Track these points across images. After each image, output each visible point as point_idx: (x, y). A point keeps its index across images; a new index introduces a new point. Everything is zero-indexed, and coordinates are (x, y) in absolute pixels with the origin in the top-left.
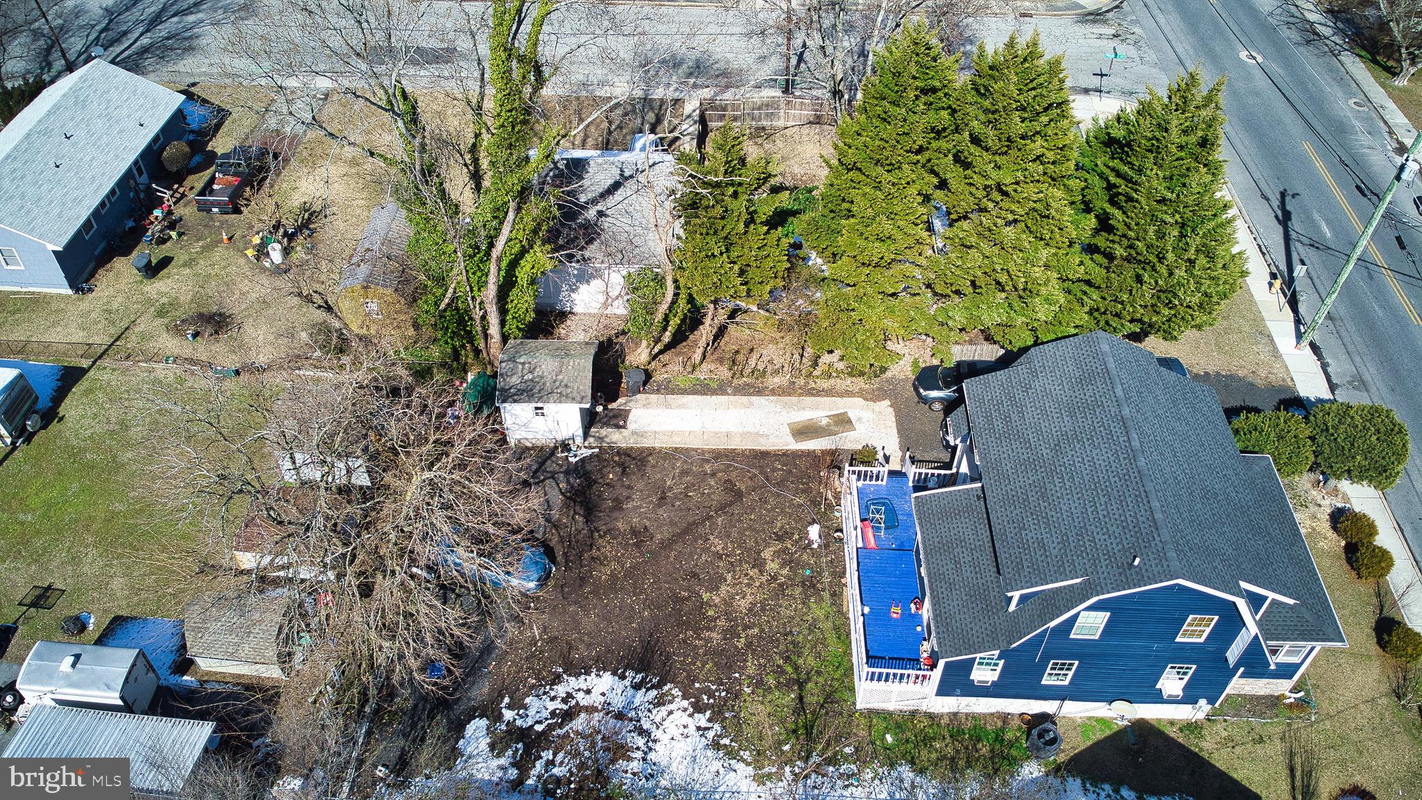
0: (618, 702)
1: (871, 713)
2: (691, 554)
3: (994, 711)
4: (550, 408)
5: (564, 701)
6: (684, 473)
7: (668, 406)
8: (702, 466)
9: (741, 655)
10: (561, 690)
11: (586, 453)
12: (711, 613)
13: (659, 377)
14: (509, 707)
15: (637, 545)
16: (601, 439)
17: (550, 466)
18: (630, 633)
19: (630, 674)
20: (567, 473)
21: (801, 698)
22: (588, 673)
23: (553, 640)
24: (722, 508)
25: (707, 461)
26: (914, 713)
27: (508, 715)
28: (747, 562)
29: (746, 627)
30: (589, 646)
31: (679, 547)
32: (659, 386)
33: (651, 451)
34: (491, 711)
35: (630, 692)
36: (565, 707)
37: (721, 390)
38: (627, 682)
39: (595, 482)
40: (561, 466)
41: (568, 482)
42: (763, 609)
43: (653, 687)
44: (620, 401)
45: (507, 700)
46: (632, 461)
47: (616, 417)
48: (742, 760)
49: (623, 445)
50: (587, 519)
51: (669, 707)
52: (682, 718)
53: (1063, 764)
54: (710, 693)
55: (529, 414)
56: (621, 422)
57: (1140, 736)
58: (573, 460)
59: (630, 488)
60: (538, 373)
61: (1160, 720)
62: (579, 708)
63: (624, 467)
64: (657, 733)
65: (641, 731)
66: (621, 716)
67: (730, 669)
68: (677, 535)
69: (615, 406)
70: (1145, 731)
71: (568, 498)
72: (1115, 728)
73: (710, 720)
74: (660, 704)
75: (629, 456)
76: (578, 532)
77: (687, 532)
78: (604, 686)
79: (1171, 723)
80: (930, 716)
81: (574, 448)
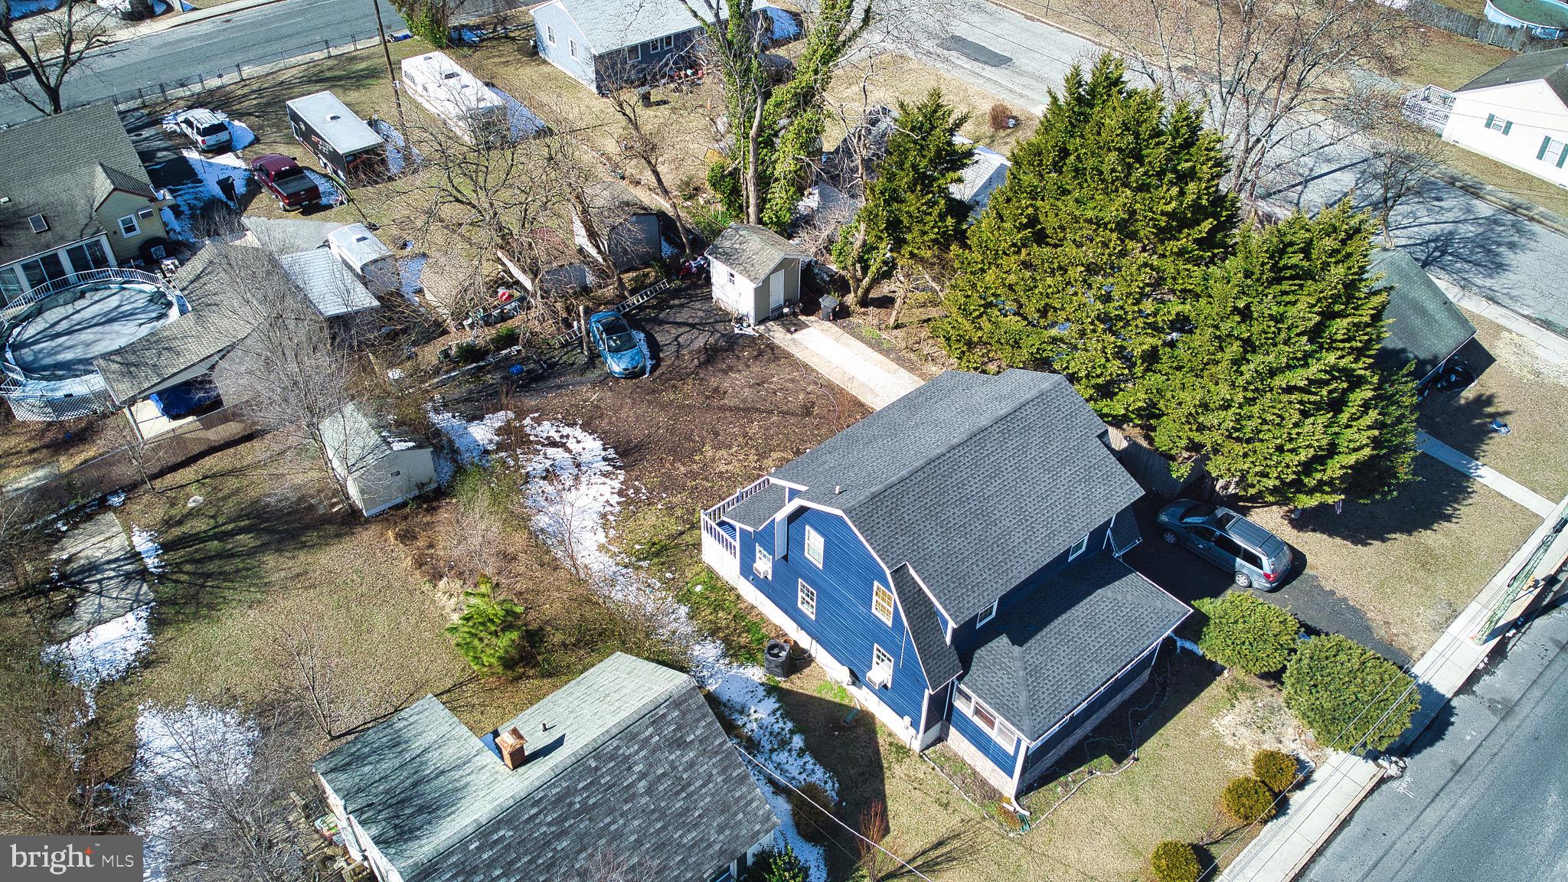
0: (585, 458)
1: (710, 570)
2: (731, 423)
3: (777, 624)
4: (738, 277)
5: (562, 437)
6: (793, 381)
7: (837, 340)
8: (809, 384)
9: (683, 488)
10: (567, 430)
11: (749, 331)
12: (697, 458)
13: (855, 320)
14: (532, 419)
15: (707, 397)
16: (769, 330)
17: (720, 327)
18: (638, 433)
19: (611, 451)
20: (723, 335)
21: (682, 533)
22: (590, 434)
23: (597, 407)
24: (785, 413)
25: (816, 383)
26: (732, 589)
27: (527, 421)
28: (757, 450)
29: (706, 479)
30: (609, 423)
31: (728, 414)
32: (848, 325)
33: (788, 356)
34: (521, 415)
35: (600, 458)
36: (558, 439)
37: (886, 353)
38: (603, 453)
39: (733, 351)
40: (726, 329)
41: (717, 341)
42: (729, 478)
43: (614, 467)
44: (812, 318)
45: (536, 415)
46: (771, 352)
47: (795, 325)
48: (607, 533)
49: (777, 342)
50: (699, 366)
51: (607, 480)
52: (606, 490)
53: (781, 689)
54: (637, 491)
55: (727, 277)
56: (793, 329)
57: (856, 721)
58: (737, 331)
59: (748, 366)
60: (744, 246)
61: (884, 725)
62: (563, 445)
63: (761, 353)
64: (583, 487)
65: (577, 478)
66: (578, 466)
67: (666, 490)
68: (738, 409)
69: (803, 318)
70: (865, 721)
71: (706, 349)
72: (846, 702)
73: (618, 503)
74: (604, 475)
75: (772, 350)
76: (686, 367)
77: (746, 411)
78: (589, 446)
79: (890, 735)
80: (738, 597)
81: (745, 325)
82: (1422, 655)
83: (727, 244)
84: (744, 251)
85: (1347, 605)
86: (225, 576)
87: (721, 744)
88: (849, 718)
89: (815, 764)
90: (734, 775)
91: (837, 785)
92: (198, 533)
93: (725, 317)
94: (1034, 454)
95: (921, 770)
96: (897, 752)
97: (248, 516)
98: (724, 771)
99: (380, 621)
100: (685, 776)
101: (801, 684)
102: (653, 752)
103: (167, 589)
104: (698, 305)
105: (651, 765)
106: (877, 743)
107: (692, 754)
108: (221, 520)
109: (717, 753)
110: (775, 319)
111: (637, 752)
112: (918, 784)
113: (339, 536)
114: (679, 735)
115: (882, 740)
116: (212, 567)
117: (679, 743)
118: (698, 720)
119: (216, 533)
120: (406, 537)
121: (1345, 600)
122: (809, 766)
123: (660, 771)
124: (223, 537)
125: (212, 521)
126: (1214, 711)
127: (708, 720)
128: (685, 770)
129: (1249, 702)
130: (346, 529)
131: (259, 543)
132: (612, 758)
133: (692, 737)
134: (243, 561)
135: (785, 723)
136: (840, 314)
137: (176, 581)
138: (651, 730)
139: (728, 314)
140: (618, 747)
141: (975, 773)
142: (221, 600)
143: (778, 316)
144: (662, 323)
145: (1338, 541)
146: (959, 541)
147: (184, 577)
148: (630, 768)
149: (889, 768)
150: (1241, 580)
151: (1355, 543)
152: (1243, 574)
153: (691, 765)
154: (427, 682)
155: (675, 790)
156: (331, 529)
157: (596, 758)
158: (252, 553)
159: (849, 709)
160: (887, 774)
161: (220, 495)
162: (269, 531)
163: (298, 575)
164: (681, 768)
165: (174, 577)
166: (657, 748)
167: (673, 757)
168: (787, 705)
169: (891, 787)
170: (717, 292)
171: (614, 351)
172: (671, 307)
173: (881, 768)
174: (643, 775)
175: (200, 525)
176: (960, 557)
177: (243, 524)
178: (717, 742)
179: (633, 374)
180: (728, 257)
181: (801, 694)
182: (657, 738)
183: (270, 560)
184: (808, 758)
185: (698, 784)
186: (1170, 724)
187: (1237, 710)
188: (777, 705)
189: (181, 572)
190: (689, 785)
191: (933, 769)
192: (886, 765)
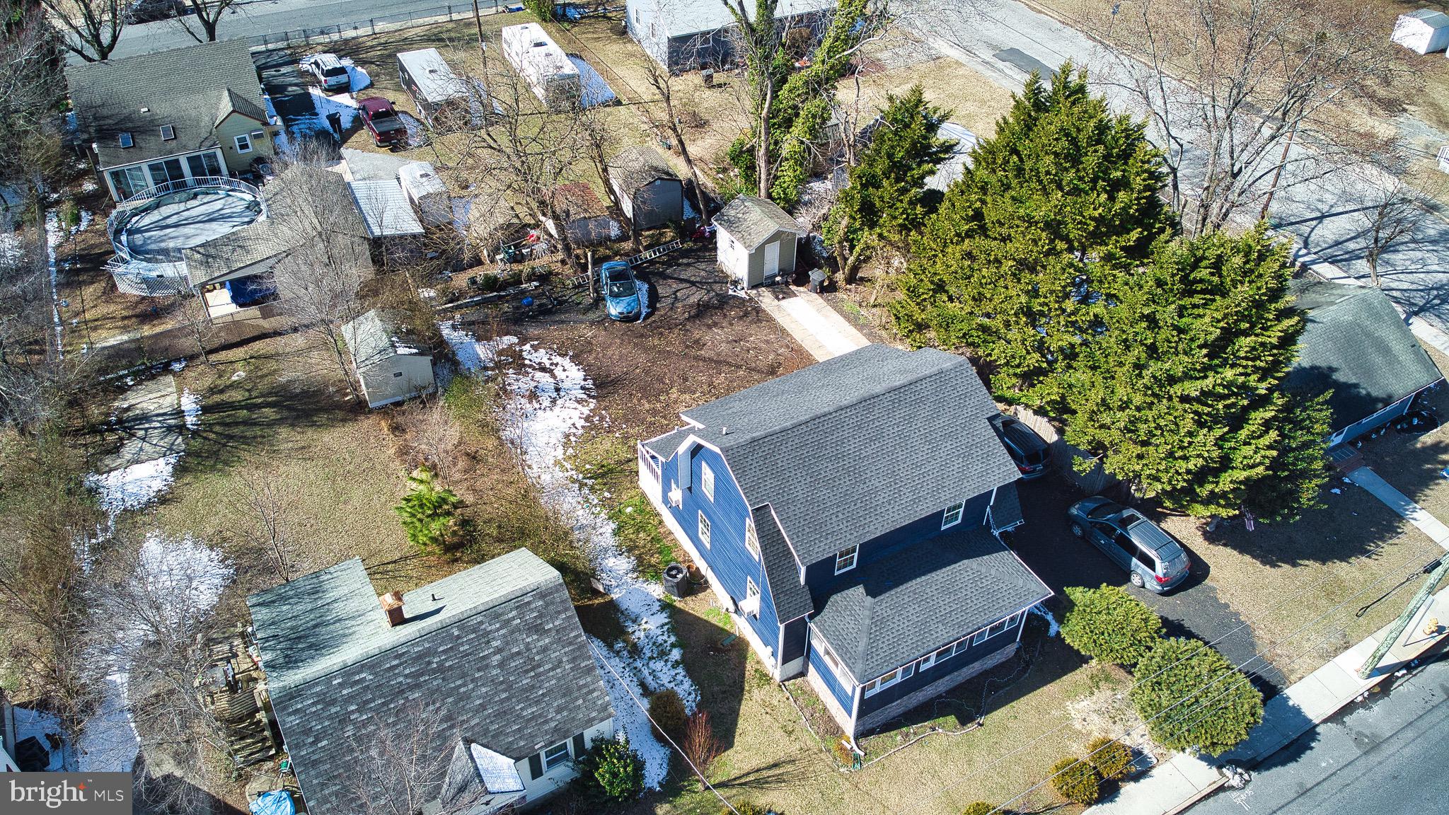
0: (566, 385)
2: (701, 372)
5: (552, 364)
6: (767, 342)
7: (819, 311)
8: (781, 347)
9: (643, 422)
10: (557, 359)
11: (742, 294)
12: (662, 397)
13: (840, 295)
14: (532, 346)
15: (687, 347)
16: (760, 295)
17: (717, 287)
18: (618, 370)
19: (590, 382)
20: (717, 295)
21: (630, 461)
22: (576, 365)
23: (590, 343)
24: (752, 370)
25: (788, 347)
26: (658, 515)
27: (527, 347)
29: (664, 417)
30: (596, 358)
31: (701, 364)
32: (832, 299)
33: (770, 319)
34: (523, 341)
35: (579, 386)
36: (548, 366)
37: (861, 327)
38: (583, 383)
39: (722, 309)
40: (721, 289)
41: (710, 299)
43: (588, 395)
44: (801, 289)
45: (536, 343)
46: (754, 313)
47: (784, 293)
48: (566, 452)
49: (763, 306)
50: (688, 319)
51: (579, 407)
52: (576, 414)
53: (675, 607)
54: (602, 419)
55: (728, 243)
56: (781, 296)
57: (732, 645)
58: (731, 292)
59: (731, 324)
60: (746, 216)
61: (755, 653)
62: (551, 372)
63: (746, 314)
64: (557, 409)
65: (554, 401)
66: (558, 390)
67: (627, 421)
68: (711, 360)
69: (793, 288)
70: (739, 648)
71: (698, 304)
72: (727, 627)
73: (583, 427)
74: (578, 402)
75: (758, 313)
76: (676, 319)
77: (718, 363)
78: (572, 374)
79: (758, 662)
80: (661, 522)
81: (739, 287)
82: (1300, 679)
83: (732, 213)
84: (745, 220)
85: (1238, 619)
86: (244, 440)
87: (576, 637)
88: (727, 642)
89: (685, 677)
90: (582, 665)
91: (699, 698)
92: (234, 402)
93: (724, 279)
94: (919, 425)
95: (777, 698)
96: (760, 679)
97: (276, 394)
98: (574, 660)
99: (357, 496)
100: (537, 658)
101: (694, 606)
102: (512, 632)
103: (196, 444)
104: (703, 266)
105: (507, 643)
106: (745, 667)
107: (547, 641)
108: (254, 394)
109: (570, 644)
110: (767, 286)
111: (498, 630)
112: (769, 709)
113: (344, 420)
114: (539, 622)
115: (750, 666)
116: (236, 431)
117: (537, 629)
118: (559, 613)
119: (247, 404)
120: (397, 429)
121: (1237, 614)
122: (679, 678)
123: (515, 650)
124: (252, 407)
125: (247, 394)
126: (1072, 695)
127: (569, 614)
128: (538, 653)
129: (1109, 693)
130: (351, 416)
131: (279, 417)
132: (474, 631)
133: (551, 625)
134: (262, 430)
135: (669, 637)
136: (827, 289)
137: (205, 438)
138: (514, 613)
139: (727, 276)
140: (481, 623)
141: (825, 709)
142: (236, 459)
143: (770, 283)
144: (665, 277)
145: (1248, 558)
146: (825, 492)
147: (212, 436)
148: (488, 642)
149: (749, 692)
150: (1136, 580)
151: (1264, 563)
152: (1137, 574)
153: (545, 649)
154: (380, 551)
155: (525, 668)
156: (340, 414)
157: (461, 628)
158: (271, 424)
159: (729, 634)
160: (746, 696)
161: (260, 373)
162: (289, 408)
163: (303, 448)
164: (535, 651)
165: (205, 435)
166: (517, 629)
167: (529, 640)
168: (676, 622)
169: (745, 708)
170: (721, 256)
171: (615, 296)
172: (679, 265)
173: (742, 689)
174: (499, 651)
175: (236, 396)
176: (822, 506)
177: (270, 399)
178: (572, 635)
179: (627, 319)
180: (731, 225)
181: (690, 614)
182: (519, 621)
183: (284, 432)
184: (680, 670)
185: (547, 667)
186: (1024, 700)
187: (1094, 698)
188: (667, 620)
189: (211, 431)
190: (539, 666)
191: (788, 699)
192: (747, 688)
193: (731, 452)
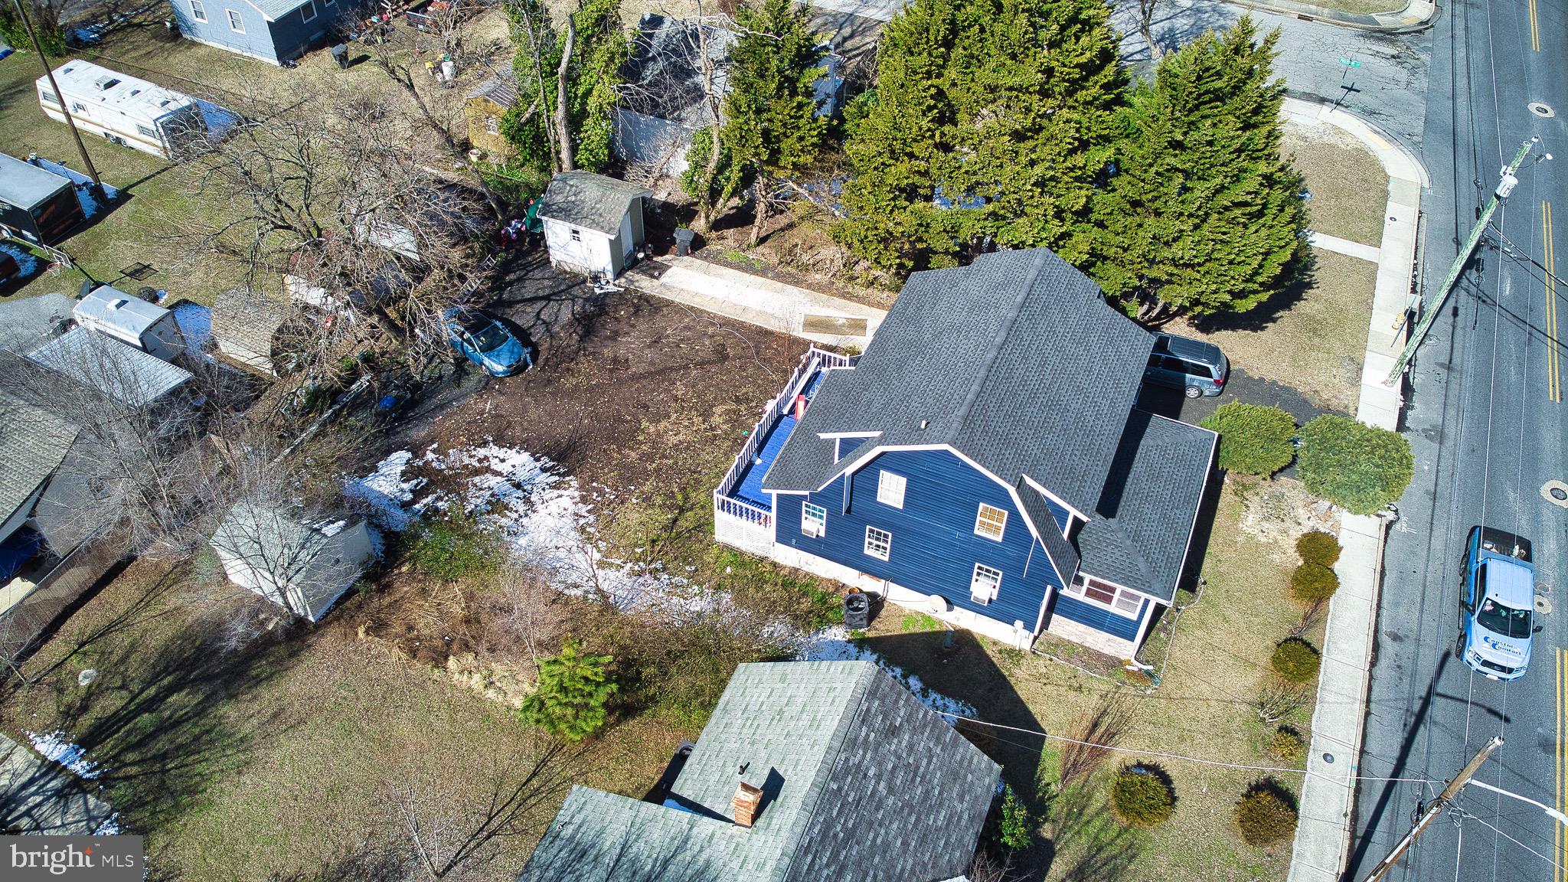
0: (521, 475)
1: (727, 547)
2: (653, 391)
3: (831, 577)
4: (585, 232)
5: (480, 461)
6: (687, 328)
7: (707, 272)
8: (707, 327)
9: (647, 475)
10: (482, 452)
11: (611, 288)
12: (641, 438)
13: (713, 247)
14: (434, 451)
15: (611, 371)
16: (632, 282)
17: (576, 291)
18: (562, 431)
19: (545, 459)
20: (586, 300)
21: (675, 520)
22: (510, 448)
23: (499, 416)
24: (701, 364)
25: (714, 324)
26: (762, 559)
27: (430, 456)
28: (697, 410)
29: (663, 456)
30: (524, 430)
31: (646, 382)
32: (709, 255)
33: (669, 304)
34: (417, 450)
35: (537, 471)
36: (477, 465)
37: (763, 272)
38: (538, 465)
39: (607, 313)
40: (585, 293)
41: (583, 307)
42: (687, 448)
43: (558, 474)
44: (667, 257)
45: (435, 446)
46: (648, 306)
47: (655, 268)
48: (597, 547)
49: (647, 291)
50: (582, 339)
51: (561, 492)
52: (566, 502)
53: (869, 639)
54: (601, 493)
55: (568, 235)
56: (656, 274)
57: (957, 643)
58: (598, 291)
59: (633, 326)
60: (581, 197)
61: (984, 637)
62: (488, 470)
63: (637, 310)
64: (539, 507)
65: (527, 501)
66: (518, 486)
67: (630, 481)
68: (650, 373)
69: (659, 259)
70: (964, 640)
71: (575, 319)
72: (937, 628)
73: (589, 511)
74: (555, 488)
75: (648, 302)
76: (568, 346)
77: (661, 374)
78: (518, 461)
79: (995, 643)
80: (775, 565)
81: (603, 282)
82: (1356, 409)
83: (559, 198)
84: (583, 202)
85: (1278, 386)
86: (186, 750)
87: (925, 716)
88: (948, 642)
89: (943, 699)
90: (948, 740)
91: (974, 710)
92: (117, 713)
93: (576, 280)
95: (1041, 665)
96: (1011, 657)
97: (166, 671)
98: (938, 741)
99: (403, 728)
100: (911, 761)
101: (885, 626)
102: (876, 750)
103: (121, 791)
104: (538, 274)
105: (880, 764)
106: (987, 656)
107: (906, 737)
108: (135, 687)
109: (925, 726)
110: (630, 268)
111: (864, 756)
112: (1046, 679)
113: (293, 654)
114: (888, 723)
115: (990, 651)
116: (161, 744)
117: (893, 731)
118: (897, 701)
119: (139, 705)
120: (378, 627)
121: (1274, 383)
122: (939, 702)
123: (890, 766)
124: (150, 705)
125: (124, 693)
126: (1236, 518)
127: (904, 697)
128: (909, 755)
129: (1256, 498)
130: (297, 645)
131: (200, 697)
132: (847, 773)
133: (899, 719)
134: (195, 725)
135: (893, 671)
136: (698, 244)
137: (127, 778)
138: (864, 729)
139: (576, 275)
140: (847, 760)
141: (1086, 649)
142: (198, 779)
143: (633, 264)
144: (511, 304)
145: (1240, 331)
147: (133, 770)
148: (865, 775)
149: (1011, 675)
150: (1192, 393)
151: (1255, 330)
152: (1193, 386)
153: (911, 747)
154: (504, 774)
155: (910, 778)
156: (281, 650)
157: (834, 779)
158: (200, 711)
159: (945, 633)
160: (1012, 681)
161: (115, 658)
162: (207, 678)
163: (275, 716)
164: (904, 755)
165: (121, 774)
166: (878, 745)
167: (893, 747)
168: (884, 652)
169: (1022, 692)
170: (556, 256)
171: (487, 349)
172: (511, 284)
173: (1004, 677)
174: (879, 777)
175: (112, 702)
177: (166, 682)
178: (921, 716)
179: (517, 370)
180: (566, 213)
181: (891, 637)
182: (873, 734)
183: (229, 711)
184: (933, 695)
185: (924, 763)
186: (1211, 541)
187: (1252, 509)
188: (875, 657)
189: (126, 765)
190: (918, 768)
191: (1051, 660)
192: (1007, 674)
193: (958, 442)
